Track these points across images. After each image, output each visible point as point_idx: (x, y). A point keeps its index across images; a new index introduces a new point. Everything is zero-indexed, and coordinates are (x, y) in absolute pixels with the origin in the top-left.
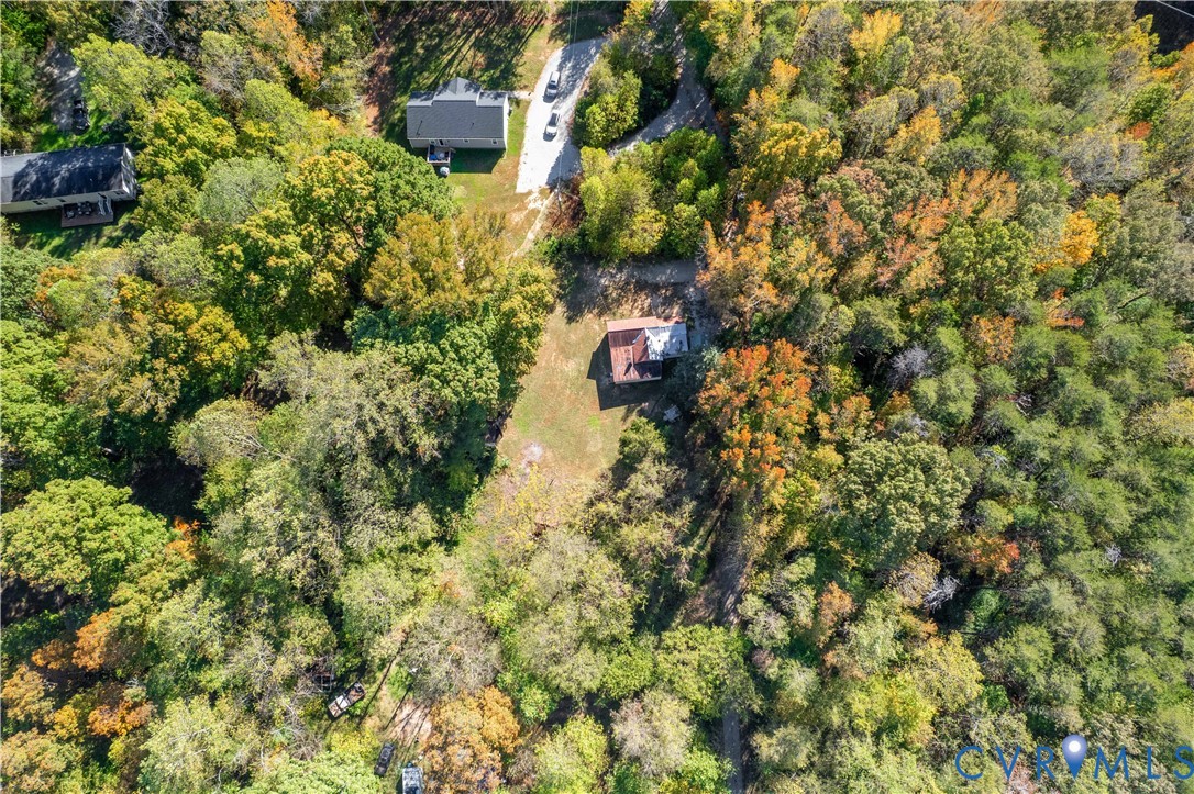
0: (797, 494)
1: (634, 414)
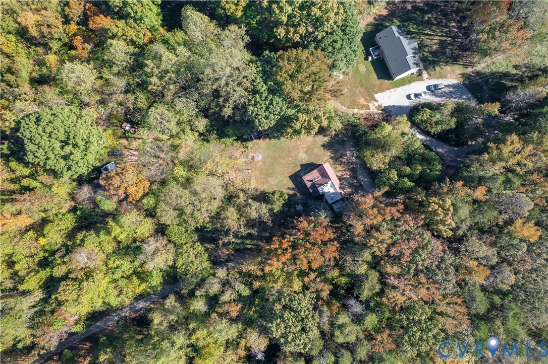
0: (273, 275)
1: (293, 192)
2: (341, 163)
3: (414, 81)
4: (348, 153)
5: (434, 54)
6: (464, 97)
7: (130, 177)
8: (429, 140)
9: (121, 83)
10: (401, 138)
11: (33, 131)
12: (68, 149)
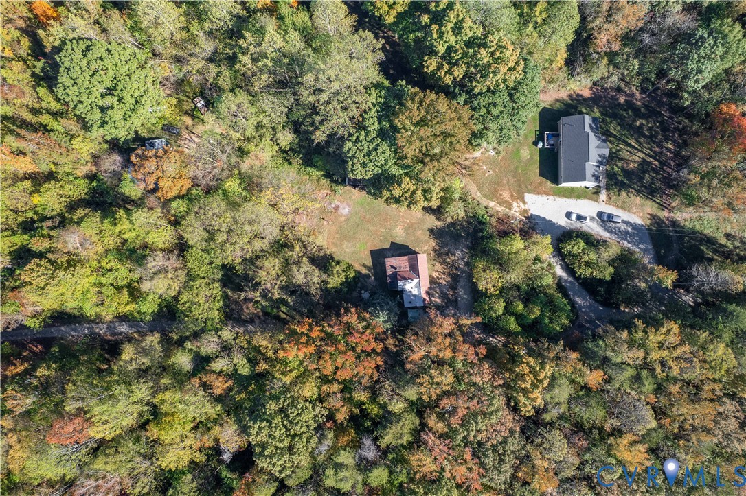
0: (286, 365)
1: (367, 272)
2: (443, 262)
3: (585, 198)
4: (458, 253)
5: (628, 173)
6: (642, 246)
7: (170, 168)
8: (571, 282)
9: (207, 46)
10: (531, 262)
11: (75, 60)
12: (108, 101)
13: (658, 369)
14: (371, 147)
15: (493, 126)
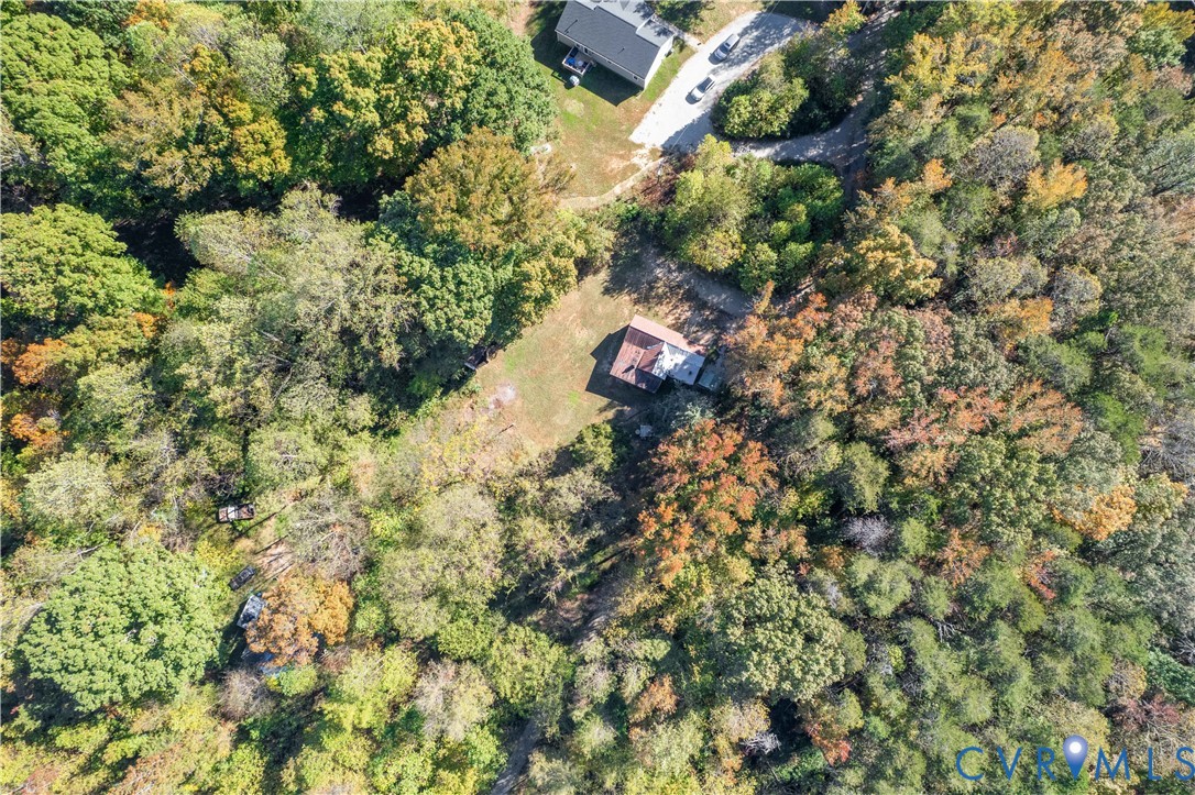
0: (686, 584)
1: (613, 411)
2: (660, 299)
3: (680, 65)
4: (659, 272)
6: (787, 31)
7: (303, 599)
8: (782, 149)
9: (159, 444)
10: (730, 180)
12: (149, 634)
13: (966, 89)
14: (452, 287)
15: (520, 112)
